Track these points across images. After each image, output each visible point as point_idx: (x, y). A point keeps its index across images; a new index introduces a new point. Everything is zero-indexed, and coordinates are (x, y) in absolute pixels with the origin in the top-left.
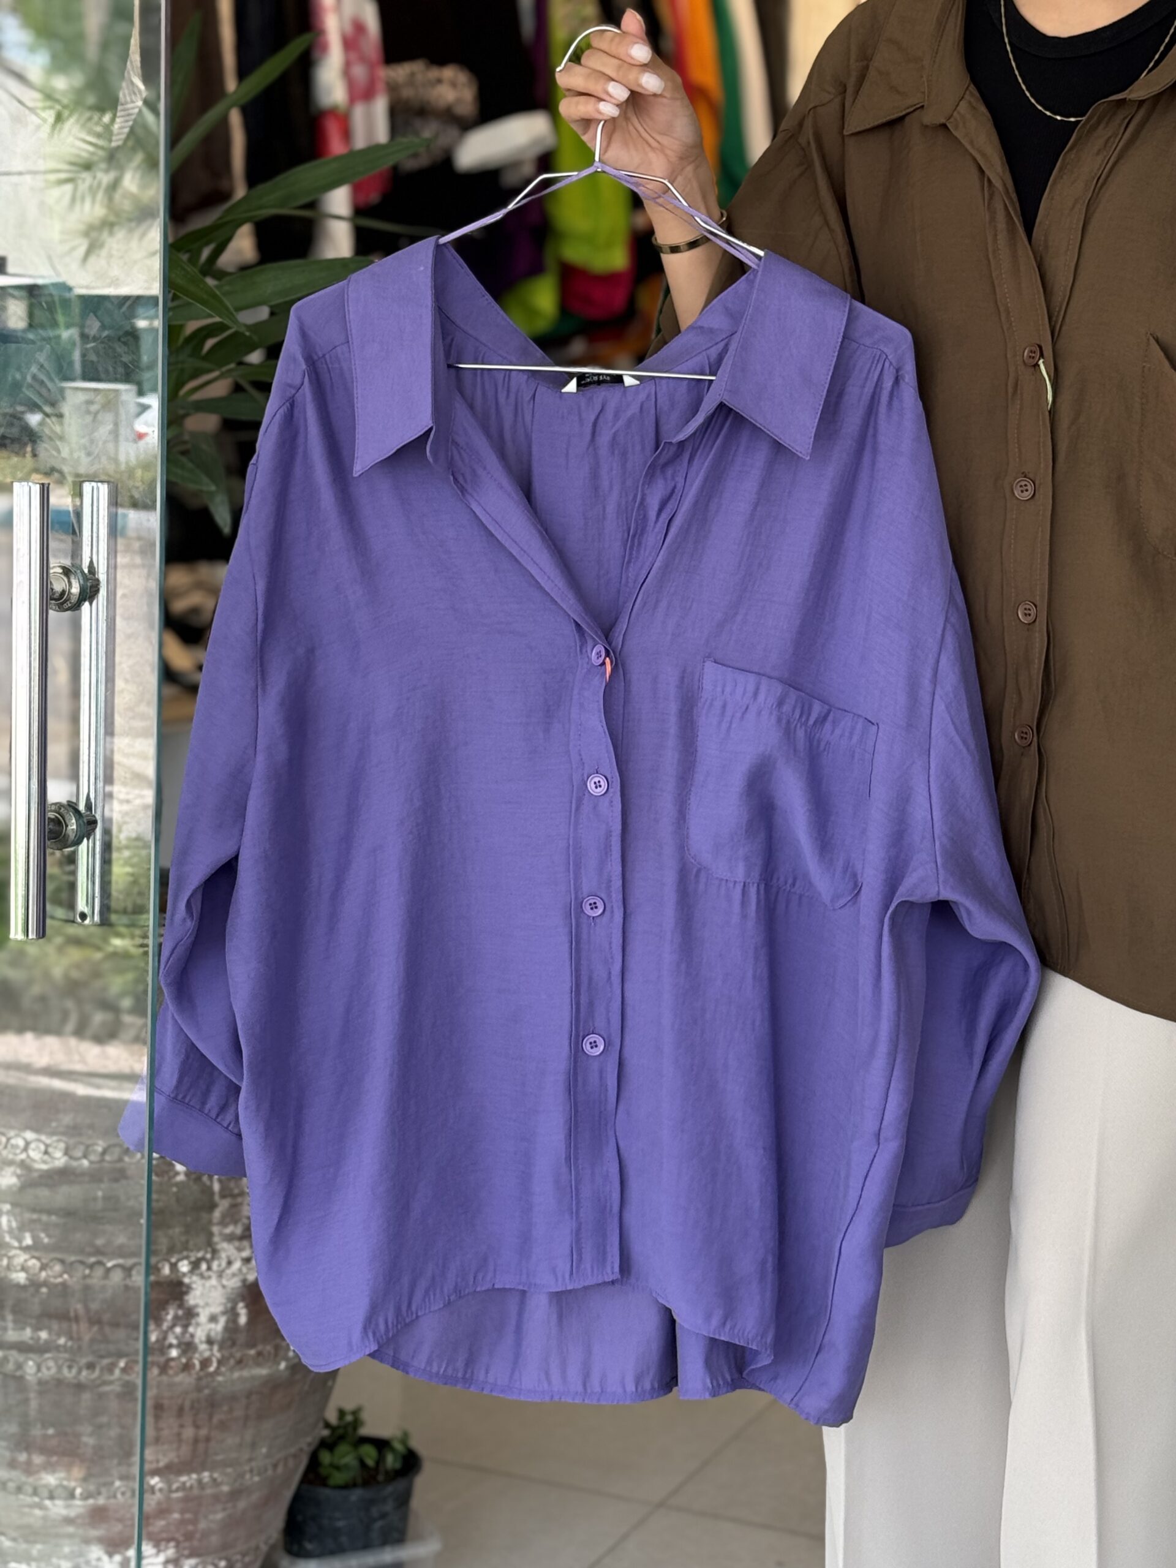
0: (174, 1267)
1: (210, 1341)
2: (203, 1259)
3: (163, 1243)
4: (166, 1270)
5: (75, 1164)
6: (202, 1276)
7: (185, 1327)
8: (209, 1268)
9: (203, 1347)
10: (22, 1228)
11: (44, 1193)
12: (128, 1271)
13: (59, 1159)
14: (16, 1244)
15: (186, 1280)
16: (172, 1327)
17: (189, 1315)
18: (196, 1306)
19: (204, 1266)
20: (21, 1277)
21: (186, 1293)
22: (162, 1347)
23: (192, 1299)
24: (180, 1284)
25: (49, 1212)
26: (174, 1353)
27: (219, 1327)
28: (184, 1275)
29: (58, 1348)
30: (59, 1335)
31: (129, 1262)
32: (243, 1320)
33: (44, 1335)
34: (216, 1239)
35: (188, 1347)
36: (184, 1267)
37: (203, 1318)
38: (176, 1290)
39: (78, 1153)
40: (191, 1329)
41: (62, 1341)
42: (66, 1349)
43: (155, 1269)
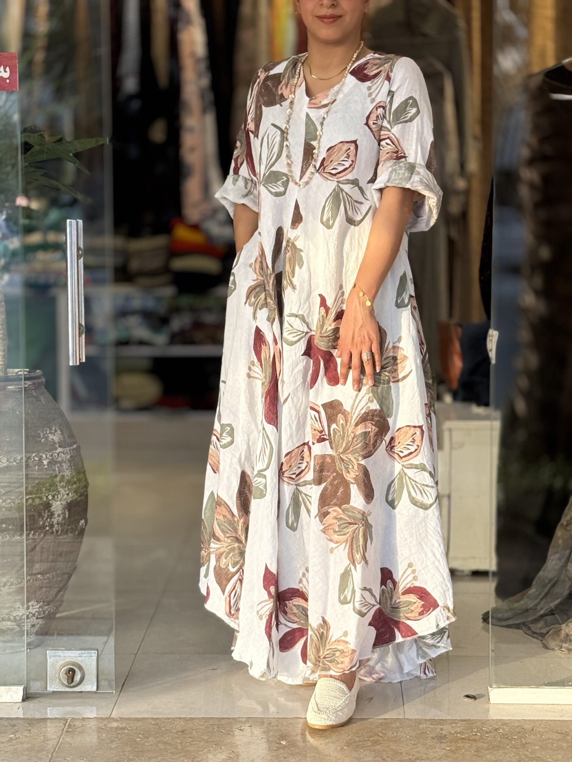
0: (47, 497)
1: (58, 524)
2: (55, 494)
3: (43, 489)
4: (45, 499)
5: (11, 464)
6: (55, 501)
7: (51, 519)
8: (58, 497)
9: (56, 526)
12: (33, 499)
15: (51, 502)
16: (47, 519)
17: (52, 515)
18: (54, 511)
19: (56, 497)
21: (51, 507)
22: (44, 527)
23: (53, 509)
24: (49, 503)
26: (47, 528)
27: (61, 518)
28: (50, 500)
29: (9, 530)
30: (10, 525)
31: (34, 496)
32: (67, 516)
33: (4, 526)
34: (58, 487)
35: (52, 526)
36: (50, 497)
37: (56, 516)
38: (48, 506)
40: (53, 520)
41: (10, 527)
42: (12, 529)
43: (41, 498)
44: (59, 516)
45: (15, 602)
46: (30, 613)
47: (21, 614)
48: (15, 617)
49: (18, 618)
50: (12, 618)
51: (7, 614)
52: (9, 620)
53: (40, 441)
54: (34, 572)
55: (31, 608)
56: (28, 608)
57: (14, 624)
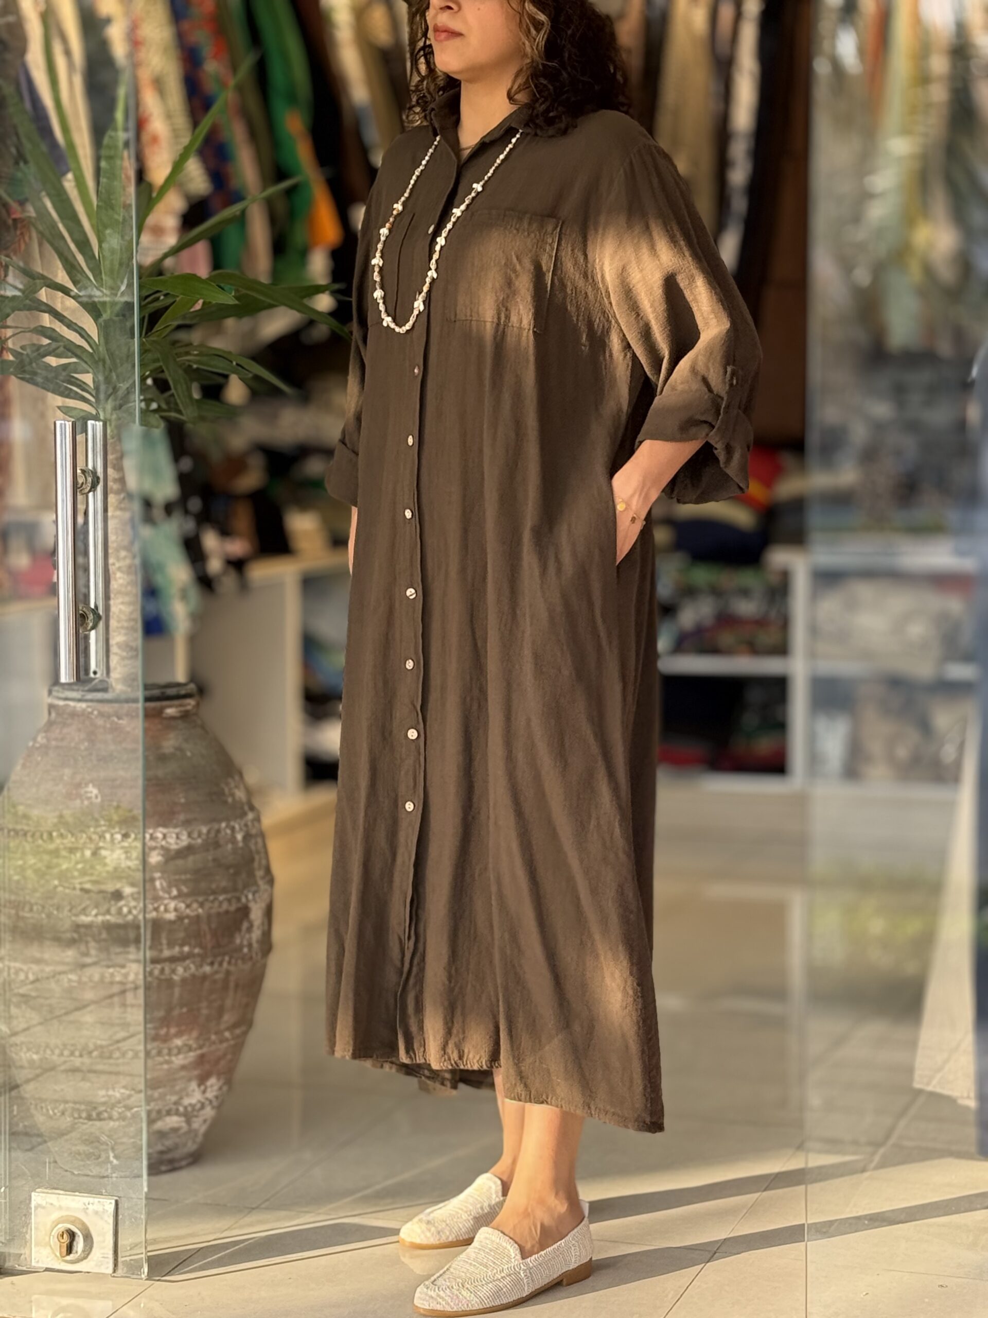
0: (247, 897)
2: (255, 891)
3: (240, 886)
4: (243, 900)
5: (193, 842)
6: (256, 902)
7: (249, 933)
9: (255, 945)
10: (170, 886)
11: (180, 862)
12: (229, 901)
13: (185, 840)
14: (166, 896)
15: (250, 905)
16: (245, 934)
17: (251, 926)
18: (253, 920)
19: (256, 895)
20: (171, 916)
21: (250, 912)
22: (241, 947)
23: (252, 916)
24: (248, 907)
25: (185, 872)
26: (245, 950)
27: (260, 933)
28: (250, 901)
29: (195, 955)
30: (195, 947)
31: (229, 896)
32: (266, 928)
33: (186, 949)
34: (257, 879)
35: (250, 946)
36: (250, 896)
37: (255, 928)
38: (245, 911)
39: (195, 835)
40: (251, 935)
41: (197, 951)
42: (199, 955)
43: (239, 899)
44: (258, 928)
45: (190, 1080)
46: (207, 1099)
47: (194, 1101)
48: (186, 1108)
49: (189, 1109)
50: (181, 1109)
51: (176, 1103)
52: (177, 1113)
53: (226, 802)
54: (223, 1026)
55: (209, 1090)
56: (204, 1092)
57: (183, 1119)
